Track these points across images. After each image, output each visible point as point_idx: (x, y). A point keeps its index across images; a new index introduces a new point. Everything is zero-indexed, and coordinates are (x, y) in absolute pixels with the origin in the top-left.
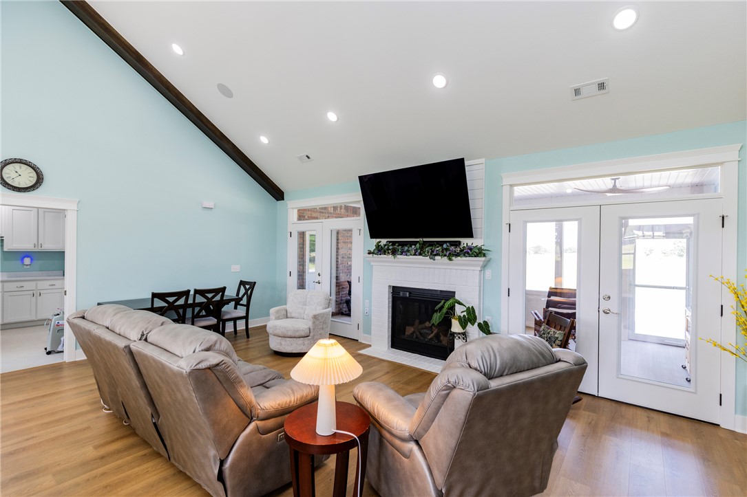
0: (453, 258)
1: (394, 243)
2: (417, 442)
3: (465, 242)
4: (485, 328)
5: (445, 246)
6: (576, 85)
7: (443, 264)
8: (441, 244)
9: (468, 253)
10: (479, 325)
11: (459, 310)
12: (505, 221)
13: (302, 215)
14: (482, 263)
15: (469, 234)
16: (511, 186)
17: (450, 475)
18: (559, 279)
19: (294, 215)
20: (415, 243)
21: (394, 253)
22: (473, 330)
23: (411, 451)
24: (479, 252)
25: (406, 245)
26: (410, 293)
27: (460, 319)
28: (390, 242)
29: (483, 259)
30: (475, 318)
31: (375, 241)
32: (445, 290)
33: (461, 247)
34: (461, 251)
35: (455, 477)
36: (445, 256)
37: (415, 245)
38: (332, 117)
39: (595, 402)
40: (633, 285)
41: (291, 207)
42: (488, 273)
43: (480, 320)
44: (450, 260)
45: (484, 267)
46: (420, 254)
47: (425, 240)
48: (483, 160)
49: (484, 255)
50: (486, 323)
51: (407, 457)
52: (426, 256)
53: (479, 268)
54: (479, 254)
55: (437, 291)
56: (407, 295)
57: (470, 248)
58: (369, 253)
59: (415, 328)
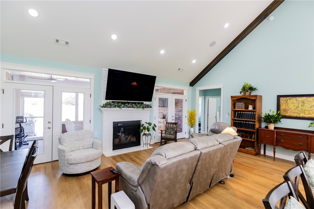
5: (140, 104)
14: (151, 110)
53: (150, 112)
54: (151, 107)
55: (134, 121)
56: (121, 125)
57: (148, 105)
58: (102, 107)
59: (119, 139)
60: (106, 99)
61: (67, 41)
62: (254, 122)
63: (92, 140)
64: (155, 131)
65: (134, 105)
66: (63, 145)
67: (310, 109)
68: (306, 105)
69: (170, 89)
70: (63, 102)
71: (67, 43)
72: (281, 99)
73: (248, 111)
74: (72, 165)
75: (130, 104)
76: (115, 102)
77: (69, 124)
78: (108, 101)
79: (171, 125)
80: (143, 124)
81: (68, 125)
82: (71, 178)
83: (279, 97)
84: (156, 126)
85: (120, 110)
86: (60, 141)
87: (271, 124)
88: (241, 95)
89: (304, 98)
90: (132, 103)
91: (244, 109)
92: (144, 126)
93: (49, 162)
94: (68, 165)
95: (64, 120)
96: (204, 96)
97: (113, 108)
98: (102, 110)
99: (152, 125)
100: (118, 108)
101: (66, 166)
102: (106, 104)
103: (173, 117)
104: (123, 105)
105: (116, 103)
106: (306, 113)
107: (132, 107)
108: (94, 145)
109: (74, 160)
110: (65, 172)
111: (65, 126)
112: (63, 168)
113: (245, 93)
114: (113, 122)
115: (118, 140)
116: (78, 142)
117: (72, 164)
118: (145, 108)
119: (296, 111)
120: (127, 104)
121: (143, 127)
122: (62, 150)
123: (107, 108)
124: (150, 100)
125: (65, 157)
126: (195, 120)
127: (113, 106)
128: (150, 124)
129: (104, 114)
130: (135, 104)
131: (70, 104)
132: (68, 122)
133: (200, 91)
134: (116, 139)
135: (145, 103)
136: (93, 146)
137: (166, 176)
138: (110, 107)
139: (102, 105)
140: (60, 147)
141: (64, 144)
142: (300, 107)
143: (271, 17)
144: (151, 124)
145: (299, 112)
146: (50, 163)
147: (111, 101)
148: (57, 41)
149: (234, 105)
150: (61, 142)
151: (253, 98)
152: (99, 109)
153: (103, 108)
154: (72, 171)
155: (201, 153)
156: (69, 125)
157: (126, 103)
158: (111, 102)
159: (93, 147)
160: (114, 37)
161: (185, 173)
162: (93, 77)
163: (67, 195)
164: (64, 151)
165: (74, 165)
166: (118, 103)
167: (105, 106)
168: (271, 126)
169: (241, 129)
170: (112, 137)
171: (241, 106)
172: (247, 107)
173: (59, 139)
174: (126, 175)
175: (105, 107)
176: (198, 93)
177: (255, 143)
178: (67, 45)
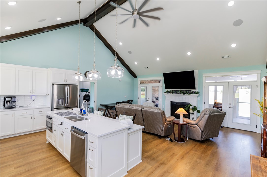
0: (190, 94)
1: (172, 90)
2: (197, 125)
3: (193, 90)
4: (199, 112)
5: (187, 91)
6: (223, 56)
7: (187, 96)
8: (186, 91)
9: (194, 93)
10: (197, 111)
11: (191, 107)
12: (204, 85)
13: (142, 82)
14: (197, 96)
15: (195, 88)
16: (205, 77)
17: (204, 128)
18: (216, 100)
19: (139, 82)
20: (179, 90)
21: (172, 93)
22: (195, 112)
23: (196, 126)
24: (197, 93)
25: (176, 91)
26: (177, 103)
27: (192, 109)
28: (171, 90)
29: (198, 95)
30: (196, 109)
31: (167, 90)
32: (187, 102)
33: (192, 91)
34: (192, 92)
35: (205, 129)
36: (188, 94)
37: (179, 91)
38: (158, 59)
39: (227, 128)
40: (238, 102)
41: (139, 80)
42: (199, 98)
43: (197, 109)
44: (189, 95)
45: (198, 97)
46: (180, 93)
47: (181, 90)
48: (198, 70)
49: (198, 94)
50: (199, 110)
51: (195, 127)
52: (182, 94)
97: (169, 93)
114: (171, 102)
139: (165, 92)
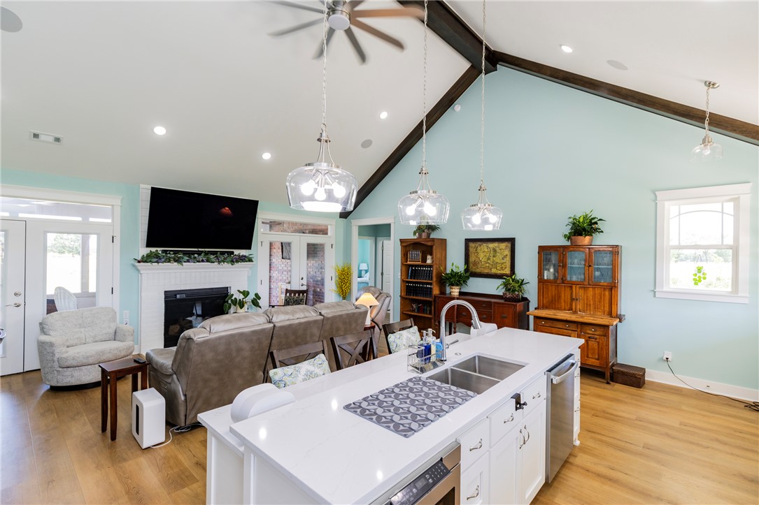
7: (225, 268)
8: (222, 253)
9: (245, 259)
12: (260, 240)
25: (188, 254)
26: (186, 294)
32: (221, 286)
37: (199, 254)
46: (206, 261)
47: (205, 250)
53: (248, 269)
54: (250, 260)
55: (212, 289)
56: (184, 296)
57: (245, 256)
58: (139, 262)
59: (180, 325)
60: (148, 245)
61: (58, 136)
62: (431, 284)
63: (113, 327)
64: (260, 307)
65: (212, 257)
66: (49, 335)
67: (503, 261)
68: (498, 254)
69: (294, 224)
70: (48, 245)
71: (57, 140)
72: (472, 245)
73: (425, 266)
74: (69, 369)
75: (203, 254)
76: (168, 251)
77: (64, 299)
78: (154, 250)
79: (295, 295)
80: (233, 295)
81: (61, 299)
82: (66, 395)
83: (468, 241)
84: (259, 298)
85: (180, 266)
86: (43, 328)
87: (454, 287)
88: (415, 237)
89: (495, 245)
90: (207, 253)
91: (420, 263)
92: (233, 298)
93: (17, 374)
94: (60, 369)
95: (50, 291)
96: (374, 238)
97: (163, 263)
98: (139, 268)
99: (252, 296)
100: (176, 263)
101: (55, 372)
102: (148, 256)
103: (302, 279)
104: (186, 258)
105: (172, 253)
106: (498, 268)
107: (208, 261)
108: (117, 334)
109: (74, 359)
110: (54, 384)
111: (54, 303)
112: (49, 377)
113: (420, 235)
114: (165, 292)
115: (178, 327)
116: (82, 330)
117: (68, 367)
118: (237, 261)
119: (488, 265)
120: (196, 255)
121: (232, 300)
122: (48, 343)
123: (149, 264)
124: (248, 246)
125: (54, 354)
126: (350, 284)
127: (163, 260)
128: (246, 294)
129: (143, 275)
130: (214, 254)
131: (69, 252)
132: (62, 294)
133: (360, 227)
134: (173, 324)
135: (237, 252)
136: (115, 336)
137: (210, 356)
138: (157, 262)
139: (139, 258)
140: (44, 338)
141: (51, 333)
142: (491, 258)
143: (457, 107)
144: (248, 293)
145: (491, 266)
146: (19, 376)
147: (159, 249)
148: (36, 136)
149: (405, 256)
150: (45, 330)
151: (429, 244)
152: (134, 266)
153: (142, 263)
154: (69, 379)
155: (274, 326)
156: (62, 301)
157: (194, 253)
158: (160, 252)
159: (117, 338)
160: (160, 131)
161: (247, 354)
162: (117, 202)
163: (57, 413)
164: (51, 345)
165: (72, 369)
166: (175, 252)
167: (145, 259)
168: (453, 290)
169: (414, 297)
170: (163, 321)
171: (416, 256)
172: (424, 260)
173: (41, 324)
174: (156, 363)
175: (146, 262)
176: (355, 231)
177: (433, 321)
178: (57, 143)
